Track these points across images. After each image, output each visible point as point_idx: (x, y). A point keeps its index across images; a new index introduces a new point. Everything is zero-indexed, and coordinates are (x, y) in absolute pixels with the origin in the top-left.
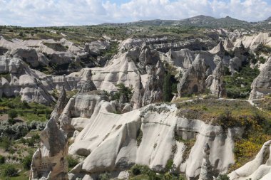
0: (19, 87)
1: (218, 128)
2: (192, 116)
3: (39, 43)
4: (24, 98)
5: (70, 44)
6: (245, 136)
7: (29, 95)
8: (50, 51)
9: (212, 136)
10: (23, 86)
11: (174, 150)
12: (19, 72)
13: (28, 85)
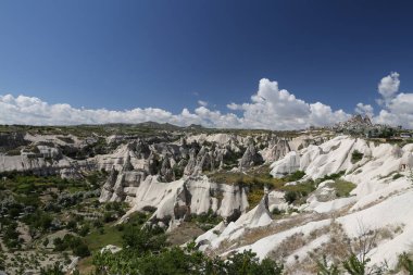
0: (59, 168)
1: (237, 188)
2: (219, 182)
3: (54, 137)
4: (63, 176)
5: (75, 138)
6: (251, 191)
7: (67, 174)
8: (63, 143)
9: (235, 193)
10: (62, 168)
11: (211, 202)
12: (58, 158)
13: (66, 167)
